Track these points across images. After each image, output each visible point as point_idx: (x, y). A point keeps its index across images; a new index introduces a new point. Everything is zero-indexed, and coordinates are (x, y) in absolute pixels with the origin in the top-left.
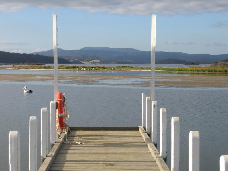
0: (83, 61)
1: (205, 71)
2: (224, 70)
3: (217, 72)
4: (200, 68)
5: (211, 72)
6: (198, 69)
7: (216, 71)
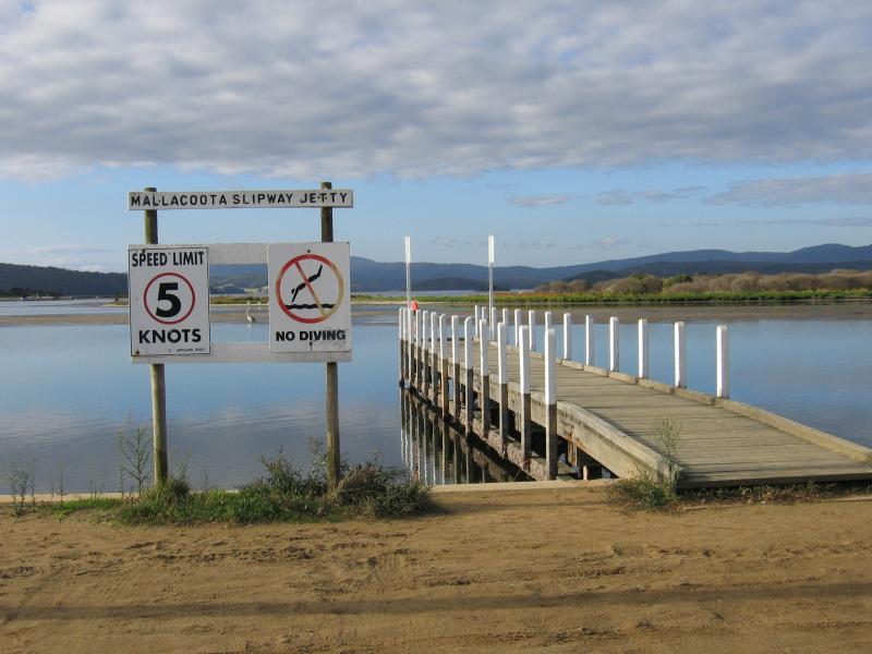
0: (247, 287)
1: (523, 301)
2: (562, 298)
3: (549, 303)
4: (515, 295)
5: (536, 303)
6: (512, 297)
7: (546, 300)
